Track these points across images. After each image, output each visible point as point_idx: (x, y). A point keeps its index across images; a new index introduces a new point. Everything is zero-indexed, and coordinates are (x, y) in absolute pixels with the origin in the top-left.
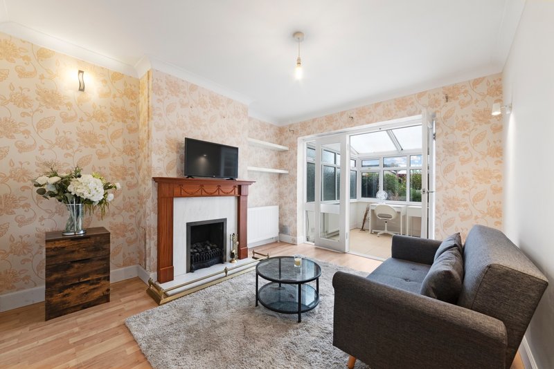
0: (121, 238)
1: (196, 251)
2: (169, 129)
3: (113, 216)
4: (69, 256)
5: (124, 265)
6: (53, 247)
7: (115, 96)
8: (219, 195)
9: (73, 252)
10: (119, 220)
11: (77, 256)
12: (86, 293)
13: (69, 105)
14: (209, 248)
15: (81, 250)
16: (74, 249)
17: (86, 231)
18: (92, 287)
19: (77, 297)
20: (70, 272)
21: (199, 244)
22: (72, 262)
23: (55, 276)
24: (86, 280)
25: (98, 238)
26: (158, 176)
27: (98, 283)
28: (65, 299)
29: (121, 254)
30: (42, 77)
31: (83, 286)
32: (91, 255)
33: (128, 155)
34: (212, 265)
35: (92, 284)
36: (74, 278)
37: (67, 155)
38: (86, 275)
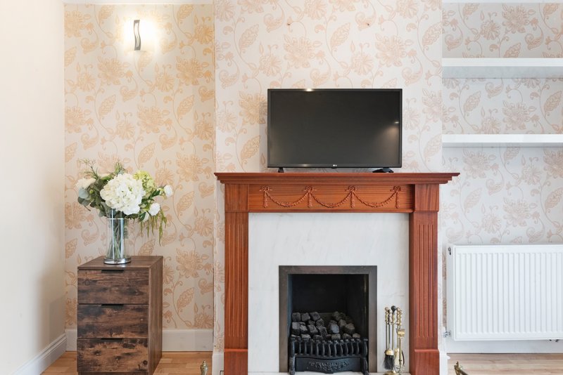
0: (191, 278)
1: (304, 328)
2: (245, 78)
3: (181, 240)
4: (100, 295)
5: (196, 326)
6: (85, 278)
7: (182, 45)
8: (351, 210)
9: (105, 289)
10: (188, 247)
11: (110, 298)
12: (119, 358)
13: (129, 74)
14: (335, 328)
15: (113, 289)
16: (105, 286)
17: (129, 260)
18: (126, 350)
19: (109, 359)
20: (102, 319)
21: (317, 316)
22: (104, 305)
23: (87, 321)
24: (118, 337)
25: (133, 273)
26: (226, 171)
27: (132, 347)
28: (96, 357)
29: (192, 305)
30: (104, 45)
31: (115, 345)
32: (125, 300)
33: (201, 138)
34: (338, 371)
35: (125, 346)
36: (106, 330)
37: (128, 147)
38: (119, 329)
